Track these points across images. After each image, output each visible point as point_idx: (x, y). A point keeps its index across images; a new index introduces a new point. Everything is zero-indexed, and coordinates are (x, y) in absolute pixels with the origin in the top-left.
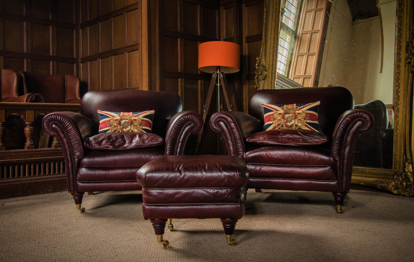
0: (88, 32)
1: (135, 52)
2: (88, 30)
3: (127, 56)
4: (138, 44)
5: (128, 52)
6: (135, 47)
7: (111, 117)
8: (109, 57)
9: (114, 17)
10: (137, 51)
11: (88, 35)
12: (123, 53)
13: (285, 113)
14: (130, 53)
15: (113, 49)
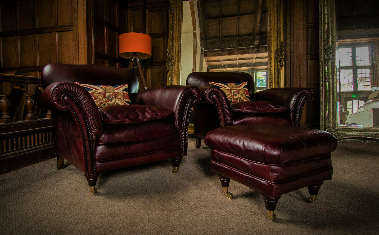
7: (95, 90)
13: (231, 90)
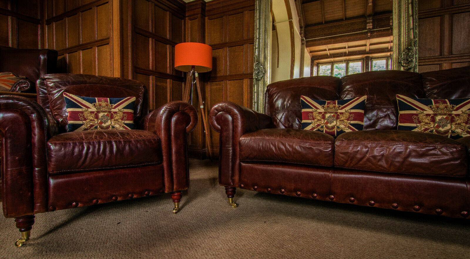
0: (54, 28)
1: (105, 46)
2: (54, 25)
3: (97, 51)
4: (109, 38)
5: (98, 46)
6: (105, 42)
8: (77, 51)
9: (82, 12)
10: (107, 45)
11: (54, 30)
12: (92, 48)
14: (99, 47)
15: (81, 43)
